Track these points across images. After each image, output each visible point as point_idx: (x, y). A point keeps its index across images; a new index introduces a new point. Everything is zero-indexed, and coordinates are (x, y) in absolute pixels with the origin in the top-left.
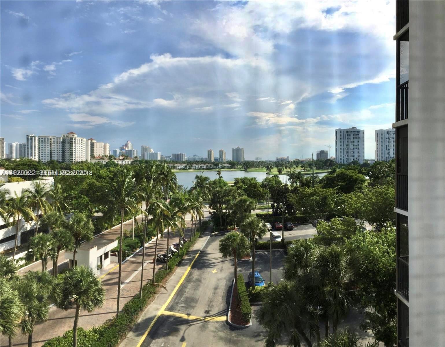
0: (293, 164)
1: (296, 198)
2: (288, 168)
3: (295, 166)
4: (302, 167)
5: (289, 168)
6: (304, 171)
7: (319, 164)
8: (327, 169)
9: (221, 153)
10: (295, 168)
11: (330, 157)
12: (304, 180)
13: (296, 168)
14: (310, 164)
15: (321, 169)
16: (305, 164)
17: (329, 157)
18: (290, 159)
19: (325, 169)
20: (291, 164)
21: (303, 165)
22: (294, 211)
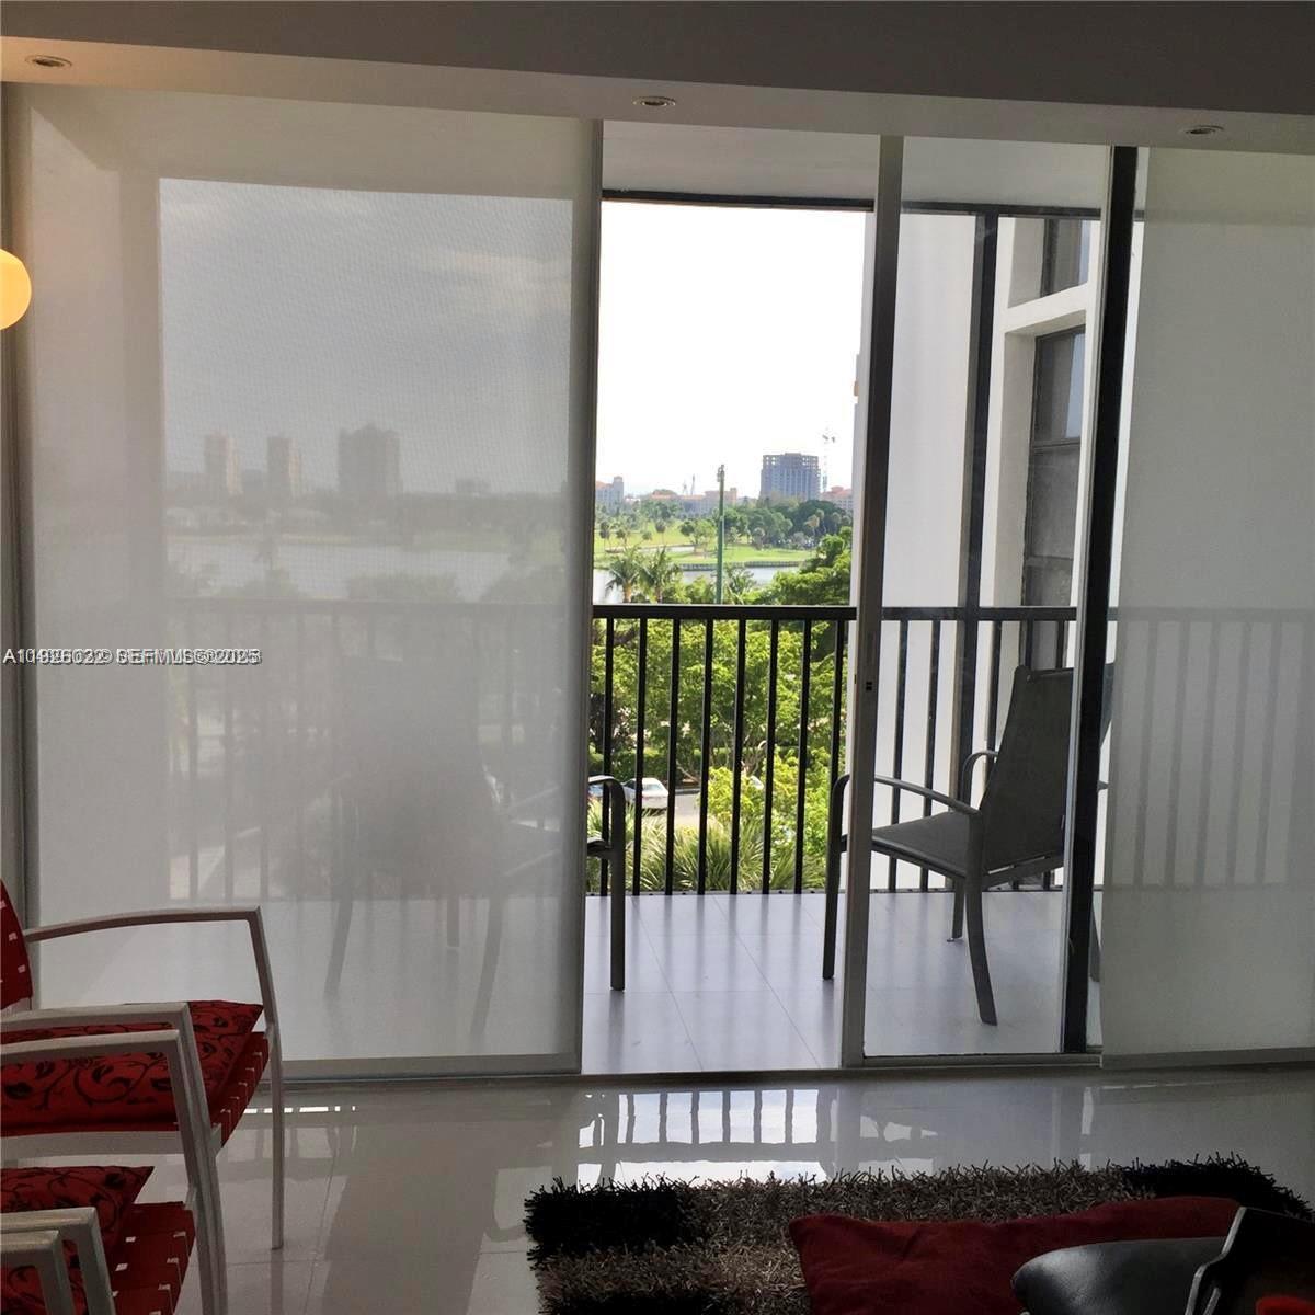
0: (641, 518)
1: (626, 667)
2: (613, 537)
3: (651, 527)
4: (686, 531)
5: (620, 535)
6: (695, 554)
7: (769, 522)
8: (807, 547)
9: (278, 449)
10: (647, 537)
11: (829, 489)
12: (683, 593)
13: (656, 537)
14: (729, 520)
15: (779, 545)
16: (704, 516)
17: (824, 490)
18: (627, 491)
19: (795, 548)
20: (633, 516)
21: (692, 524)
22: (622, 731)
